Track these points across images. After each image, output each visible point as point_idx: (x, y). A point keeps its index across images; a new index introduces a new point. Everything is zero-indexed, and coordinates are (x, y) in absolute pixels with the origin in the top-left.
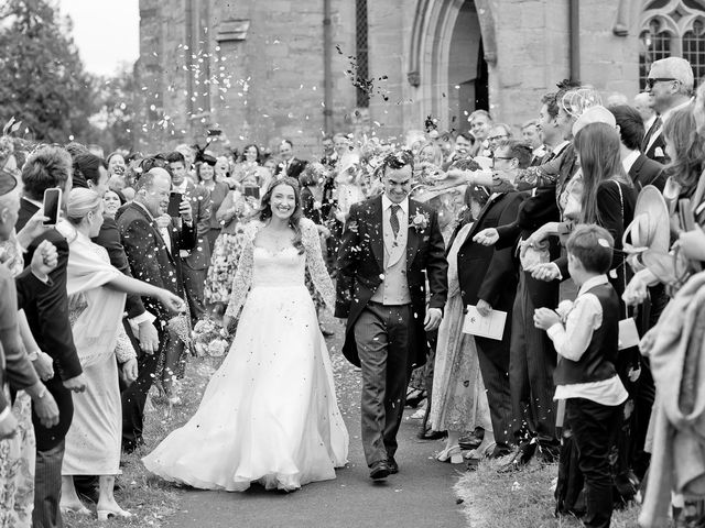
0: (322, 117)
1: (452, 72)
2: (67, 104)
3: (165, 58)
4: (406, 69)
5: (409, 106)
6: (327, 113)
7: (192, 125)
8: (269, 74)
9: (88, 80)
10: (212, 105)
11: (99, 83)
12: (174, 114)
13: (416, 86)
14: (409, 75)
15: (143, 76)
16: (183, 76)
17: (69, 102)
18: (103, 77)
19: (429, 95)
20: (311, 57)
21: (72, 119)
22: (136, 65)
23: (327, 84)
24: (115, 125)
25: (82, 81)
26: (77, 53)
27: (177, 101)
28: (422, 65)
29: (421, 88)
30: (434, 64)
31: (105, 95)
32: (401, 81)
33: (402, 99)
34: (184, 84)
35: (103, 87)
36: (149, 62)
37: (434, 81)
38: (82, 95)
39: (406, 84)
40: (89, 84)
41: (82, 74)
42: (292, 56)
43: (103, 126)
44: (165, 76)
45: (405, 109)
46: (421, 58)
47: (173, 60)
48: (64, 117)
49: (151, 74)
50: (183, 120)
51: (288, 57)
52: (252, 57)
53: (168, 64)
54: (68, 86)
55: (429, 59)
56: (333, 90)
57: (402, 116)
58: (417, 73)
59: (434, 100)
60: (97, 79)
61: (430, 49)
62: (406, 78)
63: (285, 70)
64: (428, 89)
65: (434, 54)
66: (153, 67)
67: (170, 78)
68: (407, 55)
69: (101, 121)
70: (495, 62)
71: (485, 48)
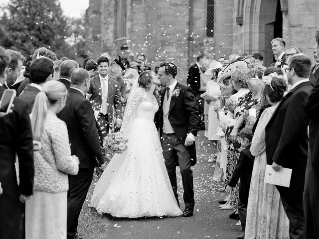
0: (187, 41)
1: (262, 17)
2: (53, 32)
3: (103, 7)
4: (235, 15)
5: (236, 36)
6: (190, 39)
7: (116, 44)
8: (159, 17)
9: (65, 19)
10: (127, 33)
11: (71, 22)
12: (108, 35)
13: (241, 25)
14: (237, 18)
15: (91, 17)
16: (112, 17)
17: (55, 31)
18: (73, 18)
19: (248, 30)
20: (182, 8)
21: (56, 40)
22: (87, 11)
23: (191, 24)
24: (78, 44)
25: (62, 20)
26: (59, 5)
27: (109, 31)
28: (244, 13)
29: (243, 26)
30: (251, 13)
31: (74, 27)
32: (232, 22)
33: (232, 33)
34: (113, 22)
35: (73, 24)
36: (94, 9)
37: (251, 23)
38: (61, 28)
39: (235, 24)
40: (65, 22)
41: (62, 16)
42: (172, 7)
43: (72, 44)
44: (103, 17)
45: (234, 38)
46: (244, 9)
47: (107, 9)
48: (51, 39)
49: (94, 16)
50: (112, 41)
51: (170, 8)
52: (150, 8)
53: (105, 11)
54: (54, 22)
55: (249, 10)
56: (194, 27)
57: (232, 41)
58: (242, 18)
59: (251, 33)
60: (70, 19)
61: (249, 4)
62: (235, 20)
63: (167, 15)
64: (248, 27)
65: (252, 7)
66: (95, 12)
67: (105, 18)
68: (236, 7)
69: (71, 41)
70: (287, 12)
71: (282, 4)
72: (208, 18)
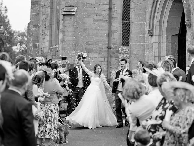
0: (107, 49)
1: (168, 30)
3: (41, 22)
4: (147, 28)
5: (148, 45)
6: (109, 48)
7: (51, 51)
8: (85, 30)
9: (12, 32)
10: (60, 43)
11: (17, 34)
12: (45, 44)
13: (152, 36)
14: (148, 31)
15: (31, 29)
16: (48, 30)
17: (4, 41)
18: (19, 32)
19: (157, 40)
20: (103, 24)
21: (5, 47)
22: (29, 24)
23: (109, 35)
24: (23, 51)
25: (10, 33)
26: (9, 21)
27: (45, 40)
28: (155, 27)
29: (154, 37)
30: (160, 26)
31: (19, 38)
32: (144, 33)
33: (144, 43)
34: (48, 33)
35: (19, 36)
36: (34, 24)
37: (160, 34)
38: (9, 38)
39: (147, 35)
40: (13, 34)
41: (10, 30)
42: (95, 22)
43: (18, 51)
44: (41, 29)
45: (146, 46)
46: (155, 23)
47: (44, 23)
48: (2, 47)
49: (35, 28)
50: (47, 48)
51: (93, 23)
52: (77, 22)
53: (42, 25)
54: (4, 34)
55: (158, 24)
56: (112, 38)
57: (144, 49)
58: (152, 30)
59: (159, 43)
60: (16, 32)
61: (158, 19)
62: (147, 32)
63: (91, 29)
64: (157, 37)
65: (160, 22)
66: (35, 26)
67: (43, 31)
68: (148, 22)
69: (17, 49)
70: (190, 25)
71: (186, 19)
72: (123, 31)
